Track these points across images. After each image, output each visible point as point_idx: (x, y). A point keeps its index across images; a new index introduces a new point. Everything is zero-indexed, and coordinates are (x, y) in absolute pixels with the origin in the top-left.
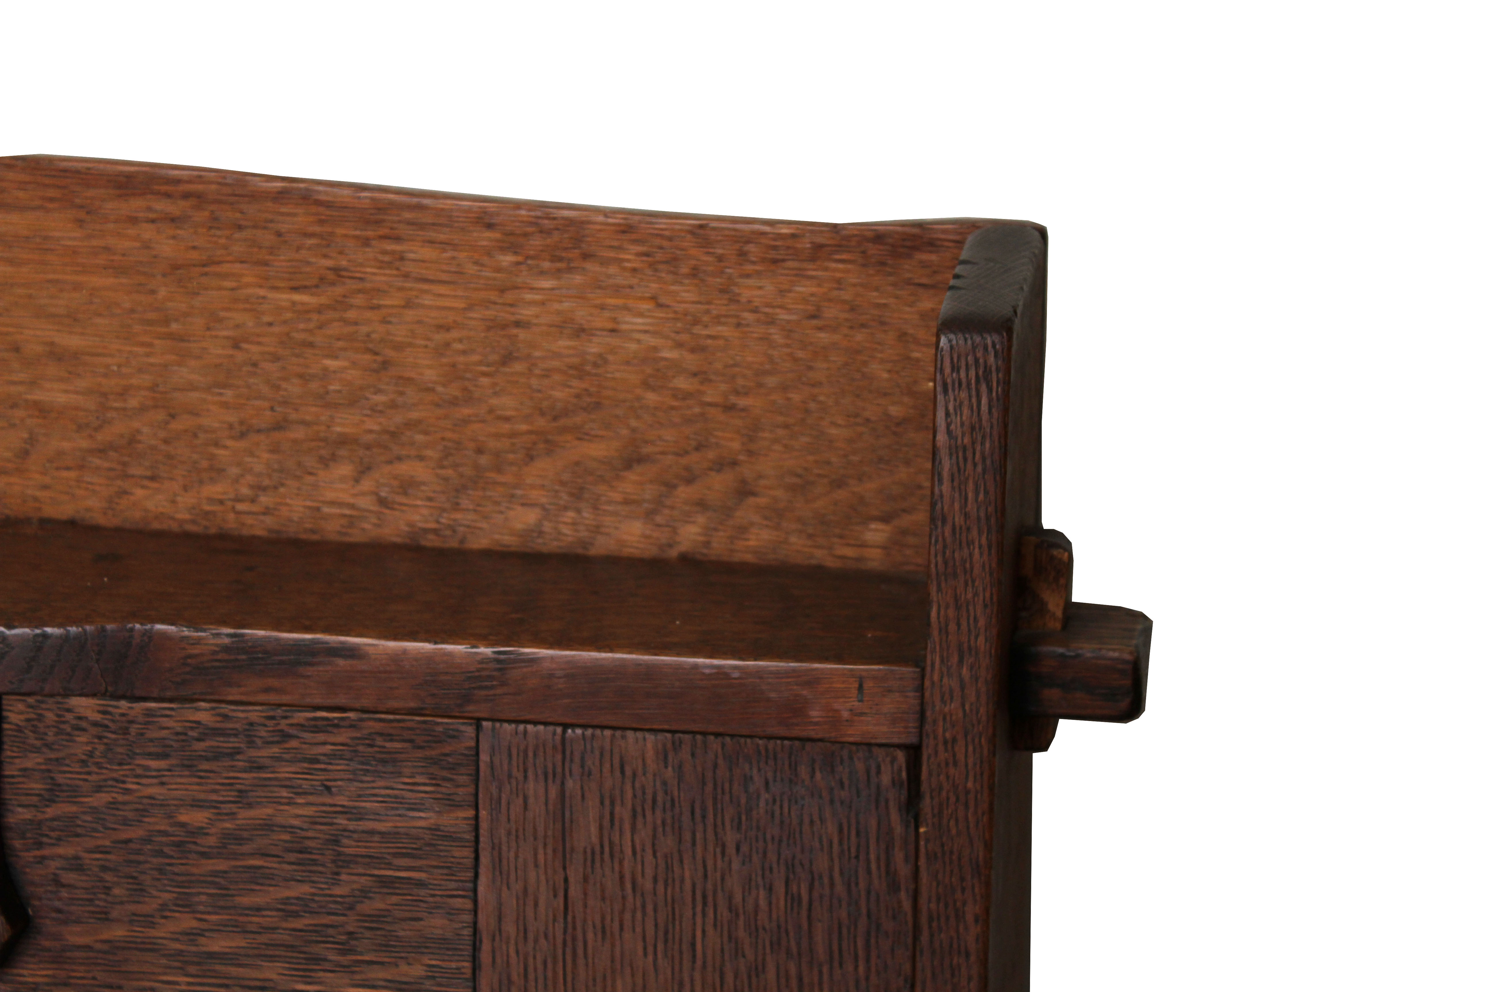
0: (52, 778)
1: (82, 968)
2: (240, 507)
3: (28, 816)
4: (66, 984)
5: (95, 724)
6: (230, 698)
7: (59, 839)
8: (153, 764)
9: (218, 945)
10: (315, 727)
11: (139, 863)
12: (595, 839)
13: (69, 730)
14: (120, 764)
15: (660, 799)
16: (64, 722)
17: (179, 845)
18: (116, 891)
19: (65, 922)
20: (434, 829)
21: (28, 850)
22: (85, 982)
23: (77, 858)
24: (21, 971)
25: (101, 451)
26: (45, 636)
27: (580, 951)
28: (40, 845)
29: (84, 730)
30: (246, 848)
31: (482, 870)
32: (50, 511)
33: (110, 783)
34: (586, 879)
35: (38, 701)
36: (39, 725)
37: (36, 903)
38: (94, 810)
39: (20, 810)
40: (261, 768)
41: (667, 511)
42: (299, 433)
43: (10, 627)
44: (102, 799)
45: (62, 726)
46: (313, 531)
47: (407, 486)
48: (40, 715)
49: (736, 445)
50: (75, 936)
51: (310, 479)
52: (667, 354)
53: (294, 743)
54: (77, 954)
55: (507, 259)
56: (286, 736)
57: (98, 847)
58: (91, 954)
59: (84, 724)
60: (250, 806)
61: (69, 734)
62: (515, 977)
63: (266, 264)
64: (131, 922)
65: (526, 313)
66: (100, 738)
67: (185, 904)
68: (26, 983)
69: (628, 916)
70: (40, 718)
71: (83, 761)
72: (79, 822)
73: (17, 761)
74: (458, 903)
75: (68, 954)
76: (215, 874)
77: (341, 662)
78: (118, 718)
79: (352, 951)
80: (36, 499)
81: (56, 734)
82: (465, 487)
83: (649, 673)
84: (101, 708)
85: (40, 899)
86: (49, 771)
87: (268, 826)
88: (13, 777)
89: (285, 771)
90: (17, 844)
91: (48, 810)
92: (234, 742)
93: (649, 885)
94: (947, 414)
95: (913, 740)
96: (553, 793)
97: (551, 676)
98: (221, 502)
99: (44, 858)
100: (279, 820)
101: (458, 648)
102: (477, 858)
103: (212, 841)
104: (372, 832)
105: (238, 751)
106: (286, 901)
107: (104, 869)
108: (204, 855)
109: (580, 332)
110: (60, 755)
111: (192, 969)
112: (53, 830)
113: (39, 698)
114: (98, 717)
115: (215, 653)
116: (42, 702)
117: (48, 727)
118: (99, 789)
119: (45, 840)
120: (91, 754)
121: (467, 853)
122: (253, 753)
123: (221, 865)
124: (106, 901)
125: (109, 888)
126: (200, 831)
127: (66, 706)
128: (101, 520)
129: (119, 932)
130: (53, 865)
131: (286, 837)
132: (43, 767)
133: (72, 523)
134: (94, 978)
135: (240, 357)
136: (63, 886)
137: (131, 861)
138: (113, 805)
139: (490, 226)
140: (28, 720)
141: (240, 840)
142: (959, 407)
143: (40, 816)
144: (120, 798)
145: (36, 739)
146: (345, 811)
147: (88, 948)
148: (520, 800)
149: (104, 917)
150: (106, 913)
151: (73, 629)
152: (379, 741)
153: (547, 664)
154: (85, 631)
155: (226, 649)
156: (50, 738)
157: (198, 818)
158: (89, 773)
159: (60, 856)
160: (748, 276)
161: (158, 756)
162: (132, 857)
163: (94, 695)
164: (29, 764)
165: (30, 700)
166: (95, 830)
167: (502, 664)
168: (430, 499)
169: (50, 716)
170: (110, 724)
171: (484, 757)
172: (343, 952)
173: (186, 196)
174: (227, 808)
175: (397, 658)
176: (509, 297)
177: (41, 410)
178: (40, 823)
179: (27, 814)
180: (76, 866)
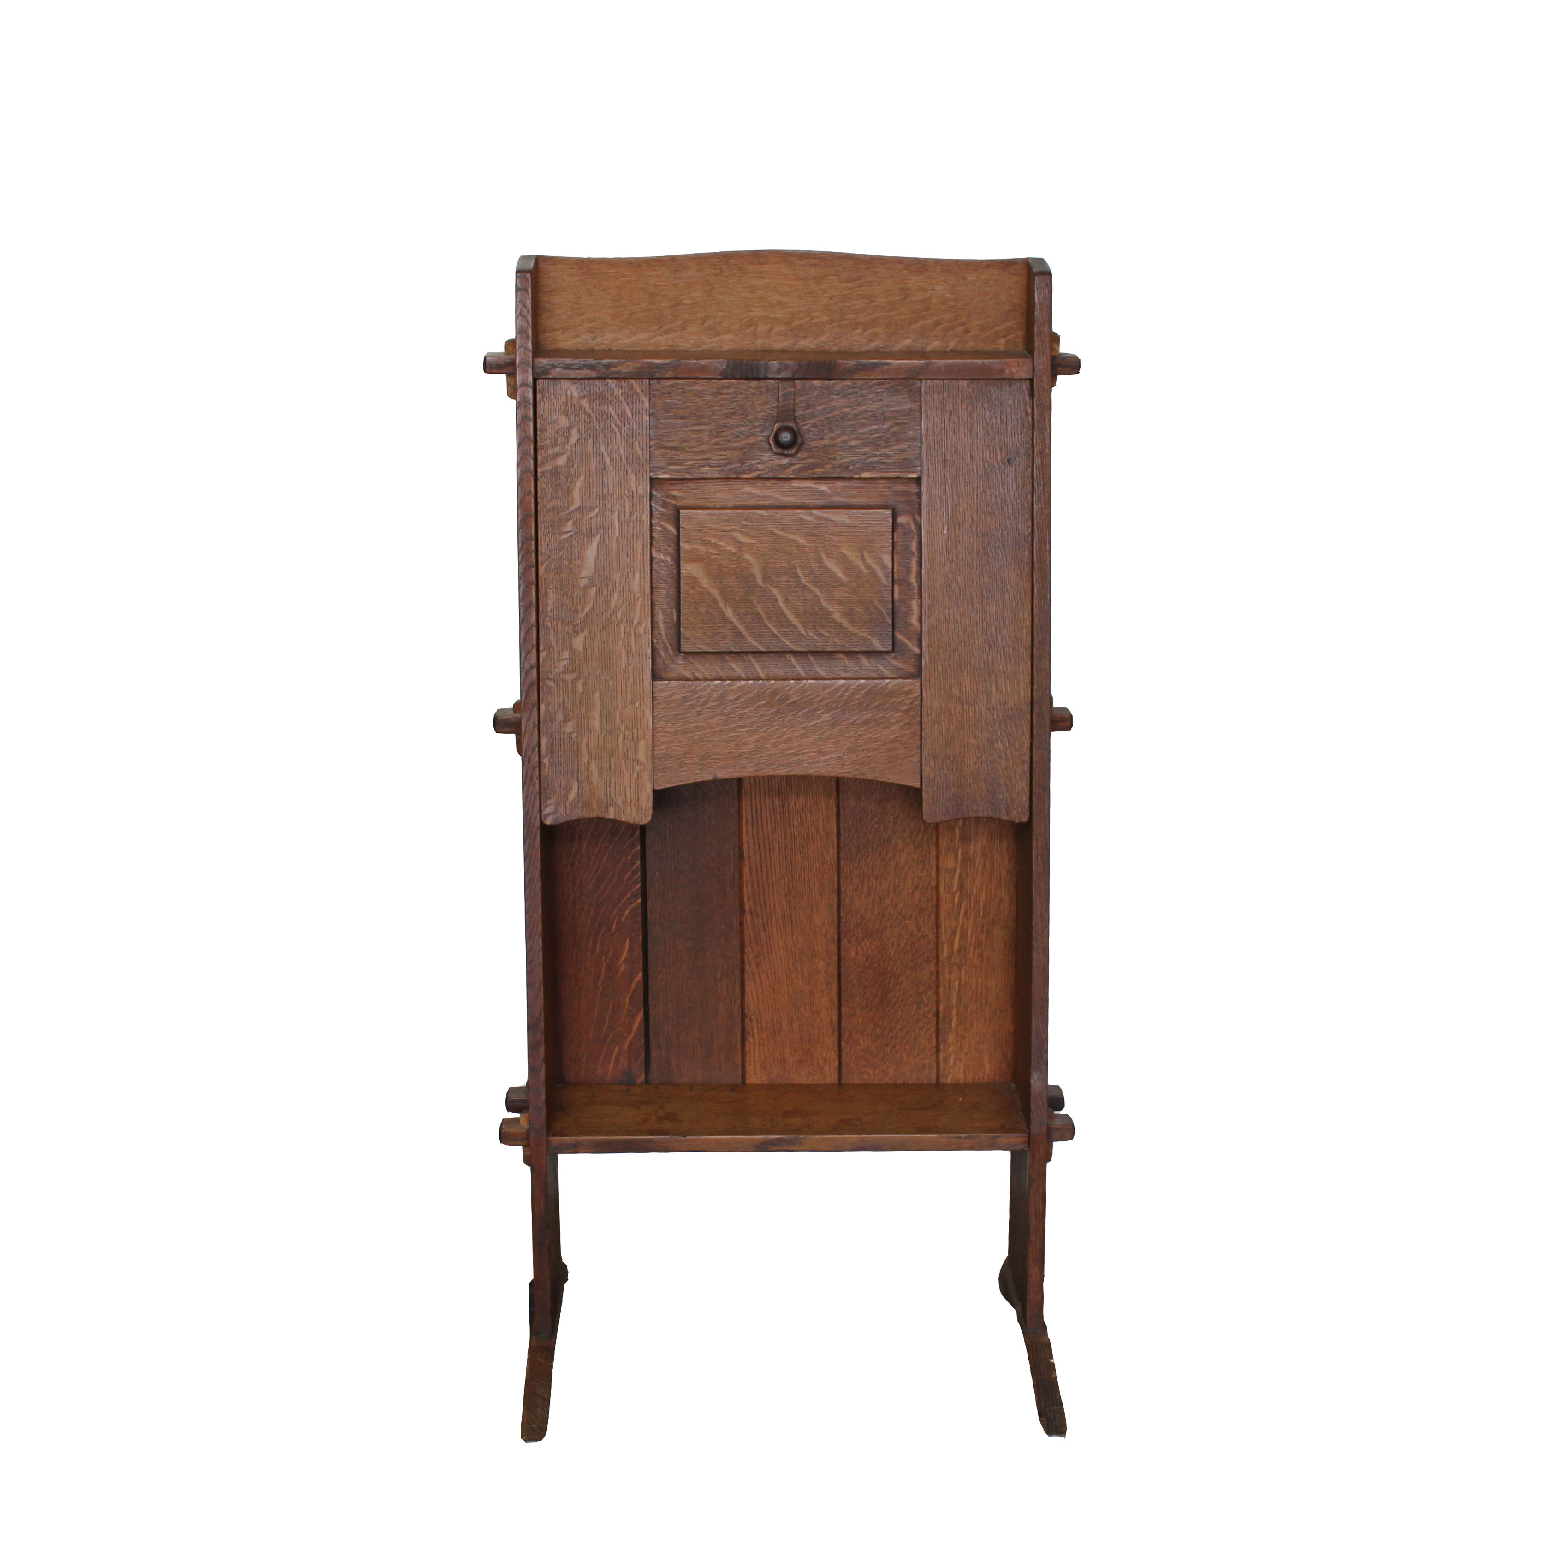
0: (808, 403)
1: (816, 453)
2: (830, 344)
4: (813, 457)
5: (820, 387)
6: (856, 378)
7: (810, 419)
8: (835, 397)
9: (853, 443)
10: (879, 384)
11: (832, 423)
12: (952, 408)
13: (812, 389)
14: (826, 398)
15: (968, 397)
17: (842, 418)
18: (825, 431)
19: (811, 441)
20: (910, 409)
21: (802, 422)
22: (817, 456)
23: (815, 423)
24: (801, 454)
25: (791, 330)
27: (948, 438)
28: (805, 421)
30: (860, 417)
31: (923, 419)
33: (824, 403)
34: (949, 419)
36: (805, 388)
38: (819, 410)
40: (864, 396)
41: (946, 338)
42: (846, 322)
44: (822, 407)
45: (810, 388)
46: (850, 349)
47: (876, 335)
48: (805, 386)
49: (966, 319)
50: (814, 444)
51: (849, 335)
52: (947, 295)
53: (873, 389)
54: (813, 449)
55: (905, 272)
56: (870, 387)
57: (821, 420)
58: (819, 449)
59: (817, 388)
60: (862, 406)
61: (811, 391)
62: (932, 445)
63: (839, 275)
64: (830, 439)
65: (910, 285)
66: (821, 391)
67: (843, 434)
68: (802, 457)
69: (960, 428)
71: (816, 397)
72: (815, 414)
73: (799, 398)
74: (917, 427)
75: (811, 449)
76: (852, 425)
77: (886, 367)
78: (826, 385)
79: (889, 442)
80: (772, 344)
81: (809, 391)
82: (892, 335)
83: (965, 365)
84: (821, 383)
85: (806, 434)
87: (866, 411)
88: (798, 402)
89: (871, 396)
90: (799, 420)
91: (807, 411)
92: (857, 390)
93: (966, 419)
94: (1038, 294)
95: (1031, 377)
96: (941, 397)
97: (939, 367)
98: (824, 342)
99: (806, 424)
100: (869, 409)
101: (916, 362)
102: (921, 416)
103: (851, 416)
104: (895, 411)
105: (858, 392)
106: (871, 431)
108: (849, 420)
109: (925, 290)
110: (811, 396)
111: (847, 451)
112: (809, 416)
114: (820, 386)
116: (806, 382)
117: (807, 389)
118: (821, 404)
119: (806, 419)
120: (818, 395)
121: (919, 414)
122: (862, 392)
123: (854, 422)
124: (822, 434)
125: (823, 431)
126: (848, 414)
127: (812, 383)
128: (791, 349)
129: (826, 442)
130: (808, 426)
131: (871, 413)
132: (806, 400)
134: (820, 455)
135: (832, 302)
136: (811, 431)
138: (825, 409)
139: (901, 263)
140: (803, 387)
141: (858, 416)
142: (1041, 293)
144: (827, 406)
145: (805, 392)
146: (886, 406)
147: (817, 447)
148: (932, 400)
149: (822, 439)
150: (822, 437)
152: (895, 387)
153: (939, 364)
155: (855, 365)
157: (847, 410)
158: (818, 401)
159: (810, 423)
160: (969, 273)
161: (837, 395)
162: (830, 422)
163: (820, 379)
166: (820, 416)
167: (928, 365)
168: (882, 338)
169: (808, 386)
170: (824, 387)
171: (923, 389)
172: (887, 443)
173: (819, 258)
174: (855, 407)
175: (900, 365)
176: (906, 281)
177: (775, 320)
179: (801, 413)
180: (815, 426)
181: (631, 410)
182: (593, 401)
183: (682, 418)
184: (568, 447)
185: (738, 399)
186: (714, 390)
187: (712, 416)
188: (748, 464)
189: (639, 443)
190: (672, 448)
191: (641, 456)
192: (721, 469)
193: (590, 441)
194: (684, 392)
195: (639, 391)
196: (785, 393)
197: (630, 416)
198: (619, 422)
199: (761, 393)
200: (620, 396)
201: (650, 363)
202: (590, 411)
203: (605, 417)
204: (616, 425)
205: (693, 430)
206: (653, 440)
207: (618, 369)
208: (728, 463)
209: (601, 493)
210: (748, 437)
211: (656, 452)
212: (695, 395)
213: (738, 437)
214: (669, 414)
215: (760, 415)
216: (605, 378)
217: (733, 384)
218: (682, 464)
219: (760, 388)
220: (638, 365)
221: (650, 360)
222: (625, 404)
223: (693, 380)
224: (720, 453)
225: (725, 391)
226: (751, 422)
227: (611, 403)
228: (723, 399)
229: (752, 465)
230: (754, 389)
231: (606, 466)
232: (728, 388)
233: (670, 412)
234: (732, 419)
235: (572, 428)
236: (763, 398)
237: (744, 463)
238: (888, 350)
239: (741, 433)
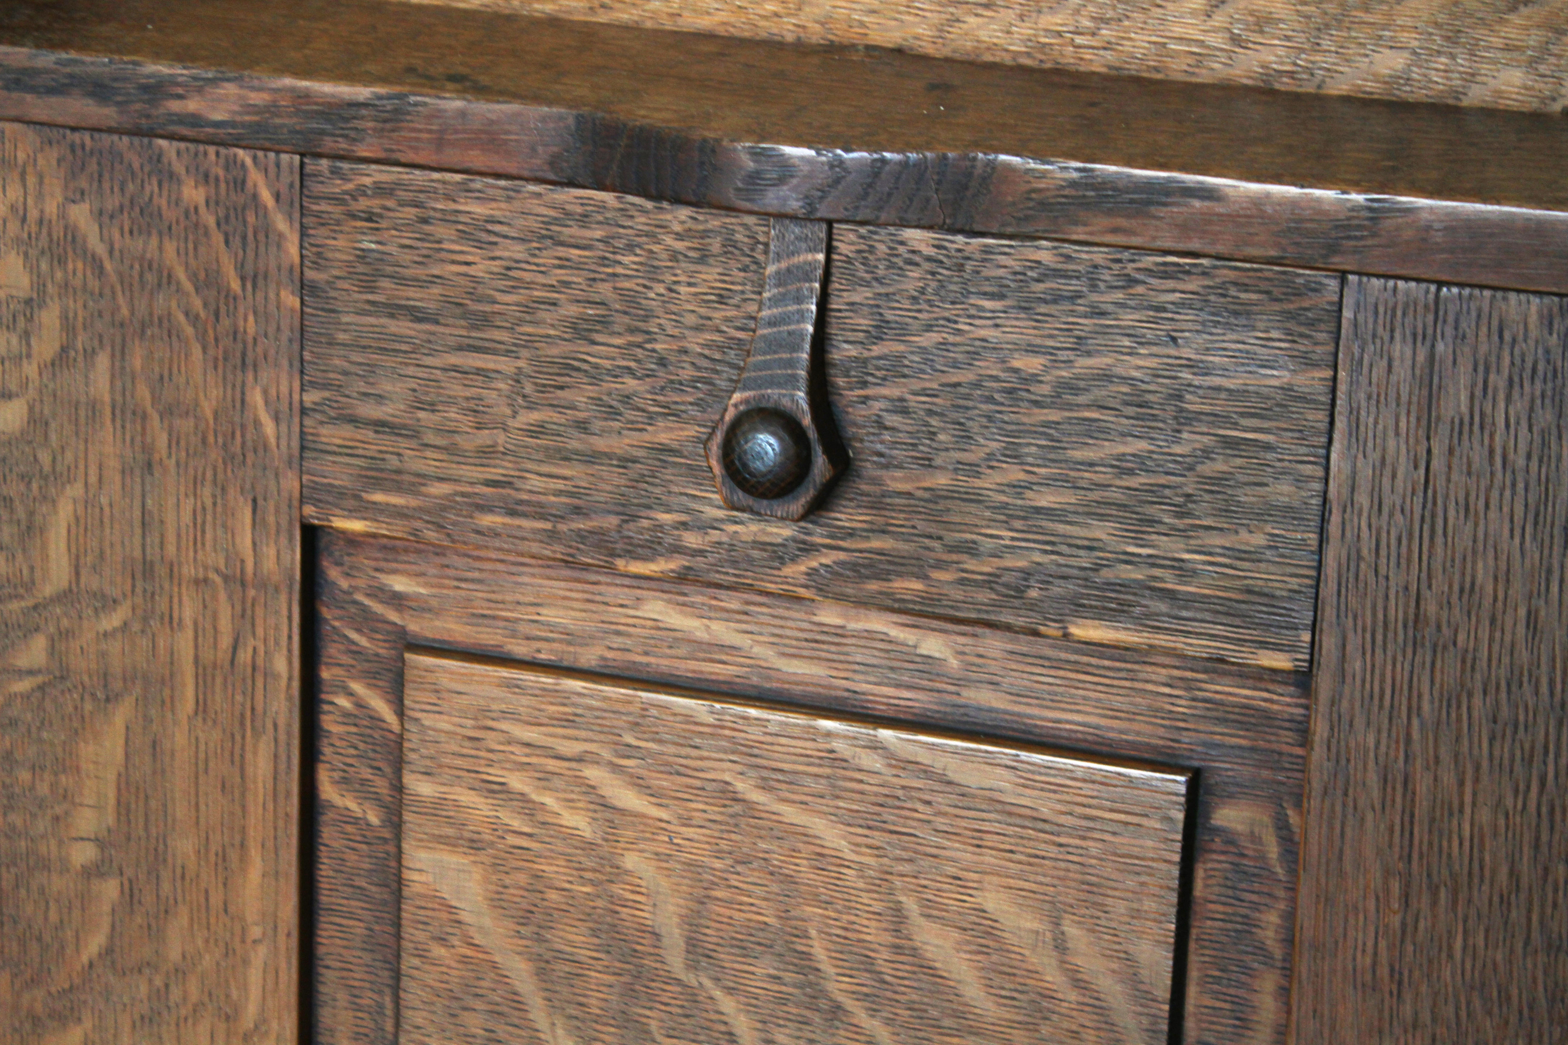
0: (881, 314)
1: (902, 516)
2: (1079, 40)
3: (854, 353)
4: (884, 532)
5: (929, 259)
6: (1075, 237)
7: (884, 379)
8: (988, 304)
9: (1046, 499)
10: (1165, 273)
11: (967, 408)
12: (1464, 409)
13: (901, 264)
14: (953, 303)
15: (1540, 368)
16: (897, 256)
17: (1011, 391)
18: (941, 437)
19: (886, 467)
20: (1287, 389)
21: (851, 389)
22: (903, 530)
23: (902, 400)
24: (838, 515)
26: (884, 161)
27: (1440, 531)
28: (864, 384)
29: (917, 264)
30: (1081, 399)
31: (1336, 436)
32: (877, 38)
33: (942, 322)
34: (1451, 451)
35: (870, 232)
36: (871, 257)
37: (858, 445)
38: (923, 350)
39: (846, 346)
40: (1103, 314)
41: (1553, 60)
43: (847, 150)
44: (934, 337)
45: (895, 260)
46: (1156, 69)
47: (1263, 22)
48: (871, 246)
50: (896, 480)
51: (1157, 12)
53: (1140, 289)
54: (897, 501)
56: (1132, 281)
57: (925, 389)
58: (912, 502)
59: (917, 259)
60: (1089, 354)
61: (901, 269)
62: (1365, 552)
64: (956, 470)
66: (933, 274)
67: (1013, 455)
68: (843, 528)
69: (1495, 494)
70: (872, 249)
71: (914, 298)
72: (907, 362)
73: (845, 294)
74: (1308, 469)
75: (888, 500)
76: (1047, 424)
77: (1197, 203)
78: (954, 253)
79: (1188, 514)
80: (862, 24)
81: (888, 268)
82: (1327, 26)
83: (1540, 228)
84: (936, 242)
85: (861, 441)
86: (878, 306)
87: (1106, 377)
88: (840, 311)
89: (1128, 318)
90: (841, 381)
91: (874, 347)
92: (1075, 285)
93: (1521, 462)
96: (1421, 357)
97: (1428, 228)
98: (1059, 34)
99: (867, 397)
100: (1119, 371)
101: (1328, 194)
102: (1332, 423)
103: (1046, 389)
104: (1219, 389)
105: (1078, 295)
106: (1121, 457)
107: (930, 413)
108: (1036, 403)
110: (891, 290)
111: (1018, 524)
112: (878, 368)
113: (871, 228)
114: (931, 252)
115: (1062, 187)
116: (875, 233)
117: (879, 260)
118: (929, 328)
119: (870, 379)
120: (922, 291)
121: (1322, 416)
122: (1094, 297)
123: (1054, 415)
124: (930, 447)
125: (934, 434)
126: (1035, 379)
127: (899, 238)
128: (930, 49)
129: (942, 480)
130: (877, 406)
131: (1125, 389)
132: (872, 302)
133: (899, 51)
134: (914, 527)
136: (886, 428)
137: (960, 407)
138: (943, 345)
140: (859, 252)
141: (1076, 390)
143: (866, 354)
144: (951, 339)
145: (867, 272)
146: (1191, 365)
147: (909, 495)
148: (1384, 363)
149: (927, 464)
150: (929, 459)
151: (913, 156)
152: (1233, 292)
153: (1425, 215)
154: (925, 157)
155: (1073, 184)
156: (881, 272)
157: (1031, 364)
158: (919, 311)
159: (885, 397)
161: (992, 296)
162: (961, 402)
163: (930, 228)
164: (856, 298)
165: (863, 230)
166: (923, 371)
167: (1375, 213)
168: (1288, 38)
169: (882, 248)
170: (945, 260)
171: (1347, 314)
172: (1180, 515)
174: (1063, 355)
175: (1258, 202)
178: (865, 362)
179: (852, 351)
180: (901, 408)
181: (240, 267)
182: (112, 217)
183: (417, 315)
184: (31, 369)
185: (619, 270)
186: (533, 223)
187: (521, 322)
188: (645, 523)
189: (265, 392)
190: (379, 425)
191: (272, 441)
192: (548, 526)
193: (103, 361)
194: (425, 221)
195: (266, 196)
196: (788, 270)
197: (235, 285)
198: (197, 303)
199: (703, 258)
200: (202, 209)
201: (305, 96)
202: (101, 250)
203: (150, 277)
204: (187, 314)
205: (455, 369)
206: (313, 385)
207: (192, 105)
208: (577, 511)
209: (138, 553)
210: (651, 418)
211: (324, 430)
212: (464, 236)
213: (613, 413)
214: (370, 297)
215: (695, 343)
216: (152, 134)
217: (602, 207)
218: (412, 490)
219: (705, 234)
220: (257, 98)
221: (304, 84)
222: (218, 238)
223: (458, 177)
224: (545, 469)
225: (573, 231)
226: (662, 362)
227: (170, 228)
228: (564, 263)
229: (660, 527)
230: (679, 237)
231: (157, 457)
232: (584, 220)
233: (372, 290)
234: (594, 343)
235: (42, 305)
236: (710, 274)
237: (634, 518)
238: (1310, 88)
239: (626, 399)
